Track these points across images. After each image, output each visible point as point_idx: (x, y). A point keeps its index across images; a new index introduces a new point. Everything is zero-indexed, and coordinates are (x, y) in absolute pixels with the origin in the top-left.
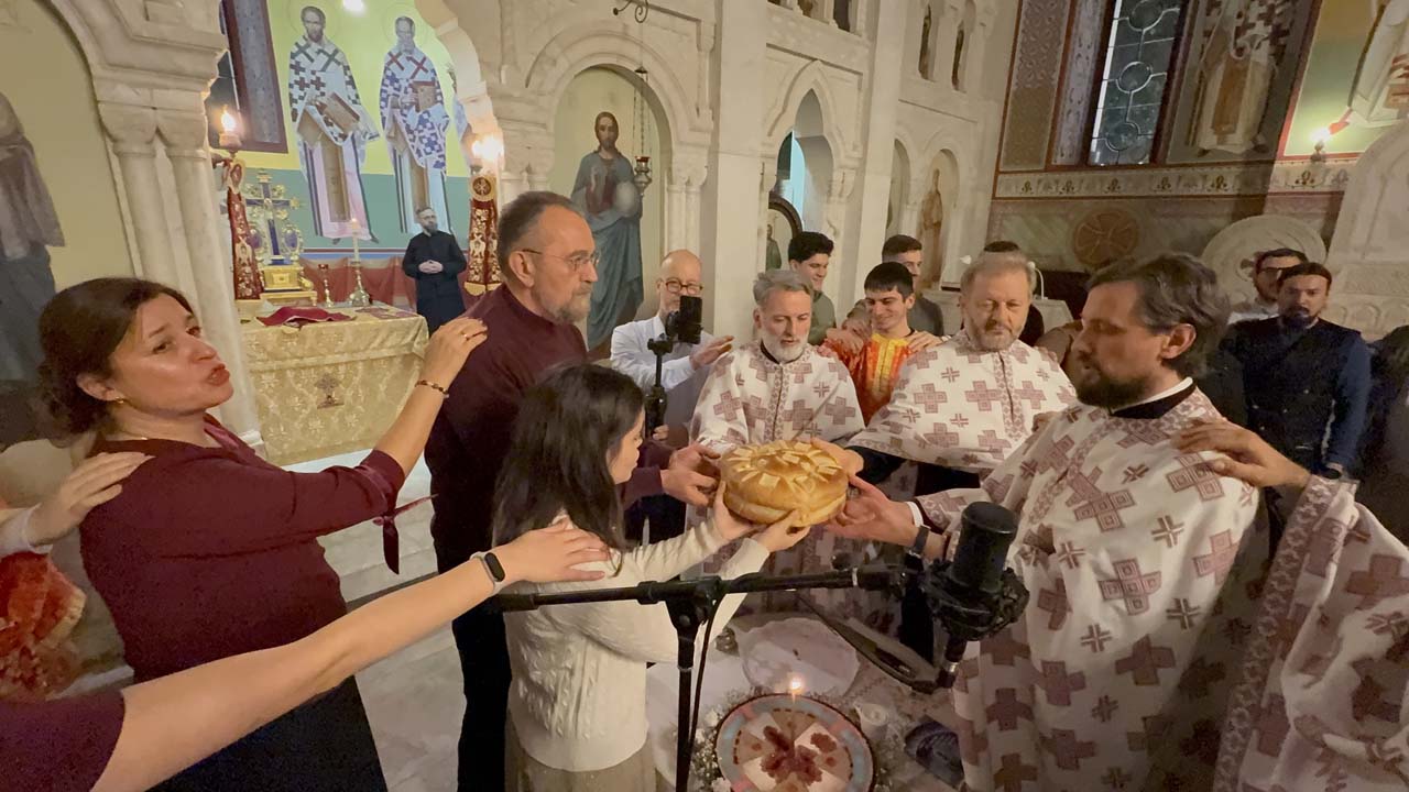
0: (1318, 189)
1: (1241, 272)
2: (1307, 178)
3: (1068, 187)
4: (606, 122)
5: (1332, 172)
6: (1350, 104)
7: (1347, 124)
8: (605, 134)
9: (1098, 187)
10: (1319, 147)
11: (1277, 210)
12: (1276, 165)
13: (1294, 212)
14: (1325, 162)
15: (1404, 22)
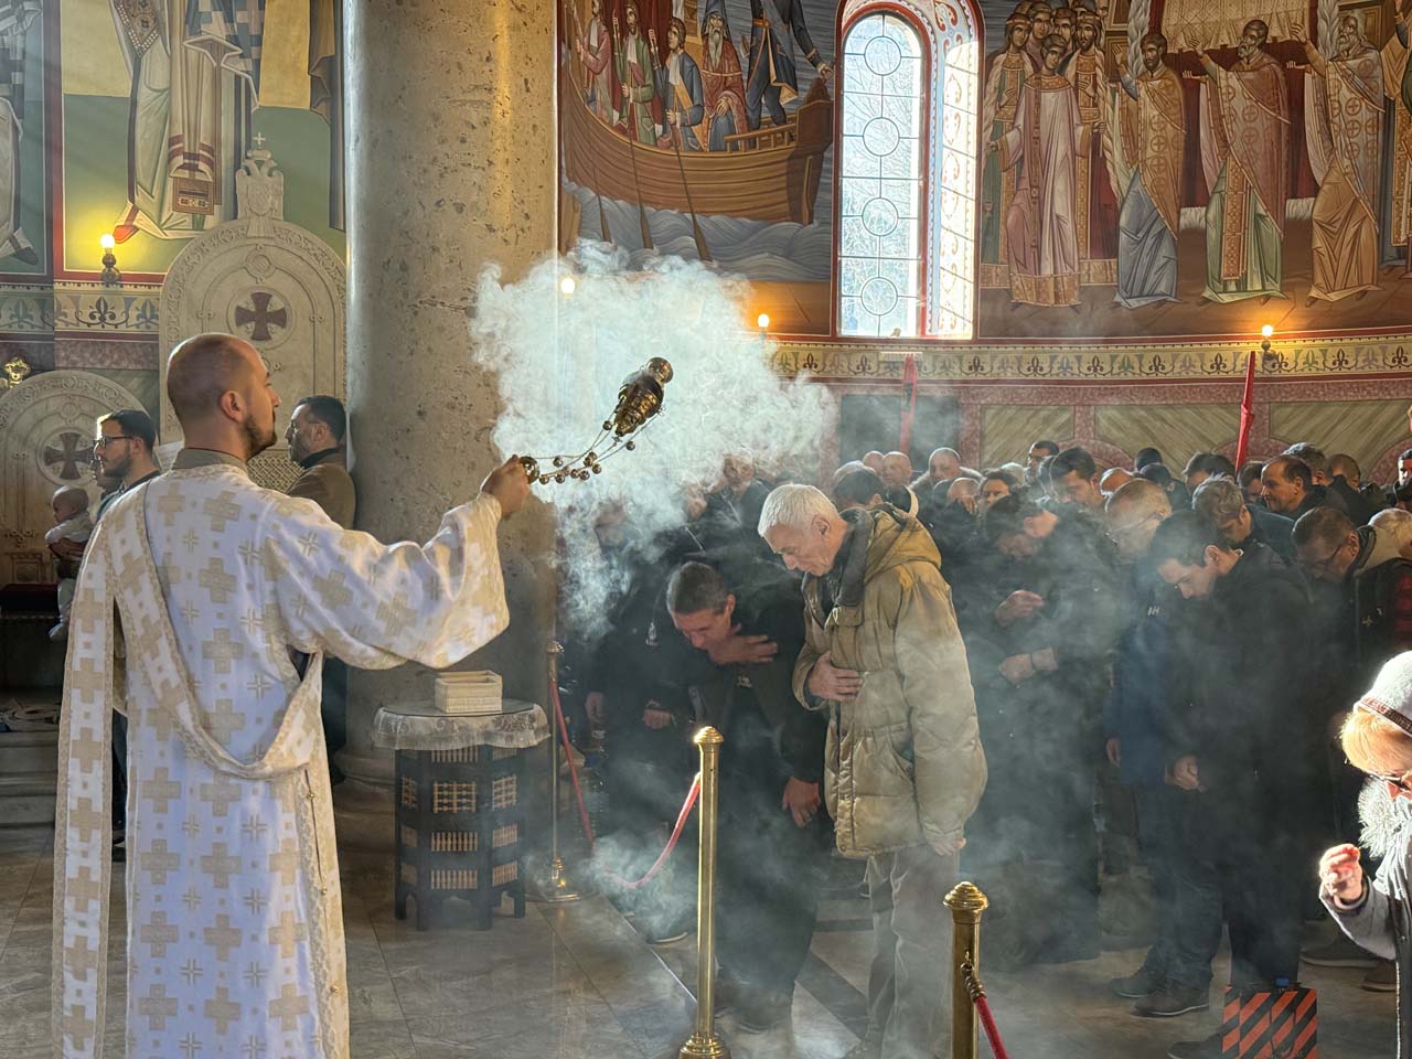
0: (122, 329)
1: (47, 469)
2: (102, 310)
5: (135, 303)
6: (132, 200)
10: (109, 261)
11: (74, 363)
12: (57, 286)
13: (99, 366)
14: (122, 286)
15: (170, 88)
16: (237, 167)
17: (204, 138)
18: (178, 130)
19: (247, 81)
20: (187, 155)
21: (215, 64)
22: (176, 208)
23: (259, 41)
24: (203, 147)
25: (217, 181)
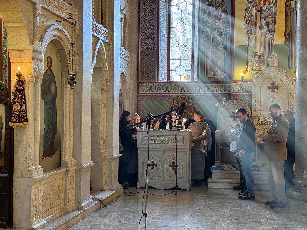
0: (244, 91)
1: (230, 119)
2: (241, 88)
3: (167, 89)
4: (49, 59)
5: (247, 86)
6: (247, 65)
7: (248, 71)
8: (49, 64)
9: (178, 89)
10: (242, 78)
11: (235, 98)
12: (232, 83)
13: (240, 99)
14: (245, 83)
15: (255, 42)
16: (269, 57)
17: (262, 52)
18: (257, 51)
19: (271, 39)
20: (258, 56)
21: (265, 37)
22: (256, 66)
23: (274, 31)
24: (262, 54)
25: (264, 60)
